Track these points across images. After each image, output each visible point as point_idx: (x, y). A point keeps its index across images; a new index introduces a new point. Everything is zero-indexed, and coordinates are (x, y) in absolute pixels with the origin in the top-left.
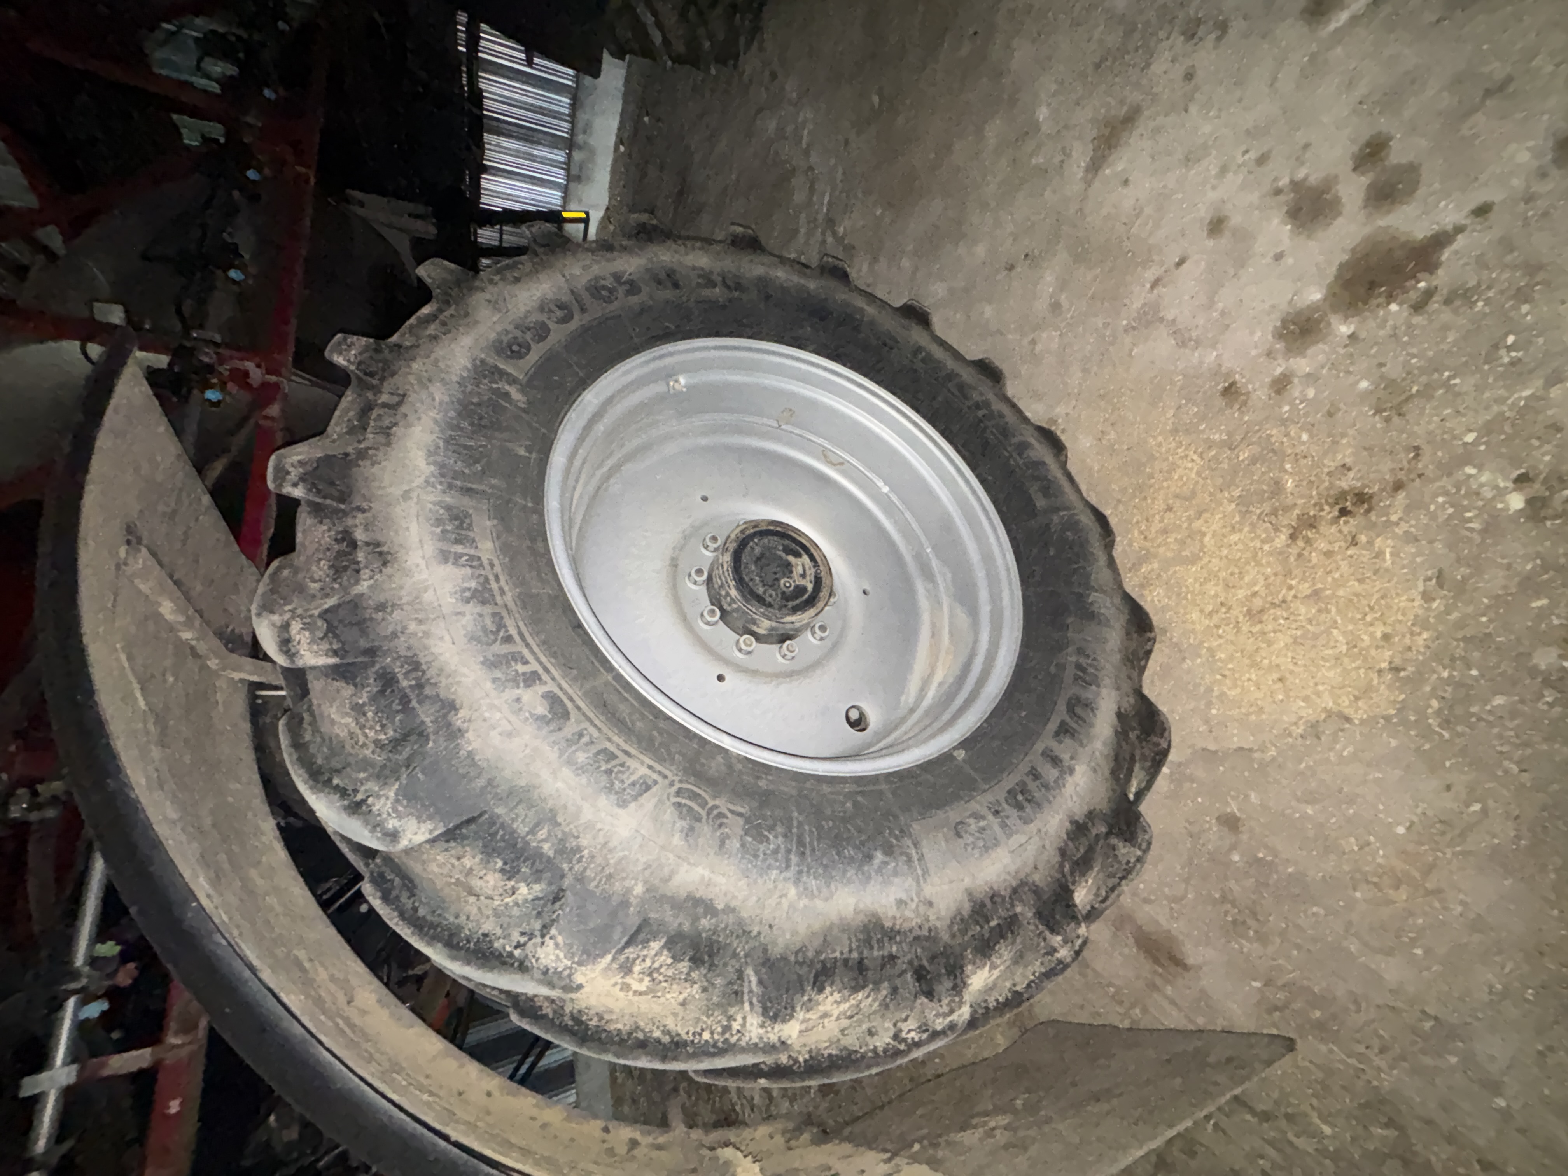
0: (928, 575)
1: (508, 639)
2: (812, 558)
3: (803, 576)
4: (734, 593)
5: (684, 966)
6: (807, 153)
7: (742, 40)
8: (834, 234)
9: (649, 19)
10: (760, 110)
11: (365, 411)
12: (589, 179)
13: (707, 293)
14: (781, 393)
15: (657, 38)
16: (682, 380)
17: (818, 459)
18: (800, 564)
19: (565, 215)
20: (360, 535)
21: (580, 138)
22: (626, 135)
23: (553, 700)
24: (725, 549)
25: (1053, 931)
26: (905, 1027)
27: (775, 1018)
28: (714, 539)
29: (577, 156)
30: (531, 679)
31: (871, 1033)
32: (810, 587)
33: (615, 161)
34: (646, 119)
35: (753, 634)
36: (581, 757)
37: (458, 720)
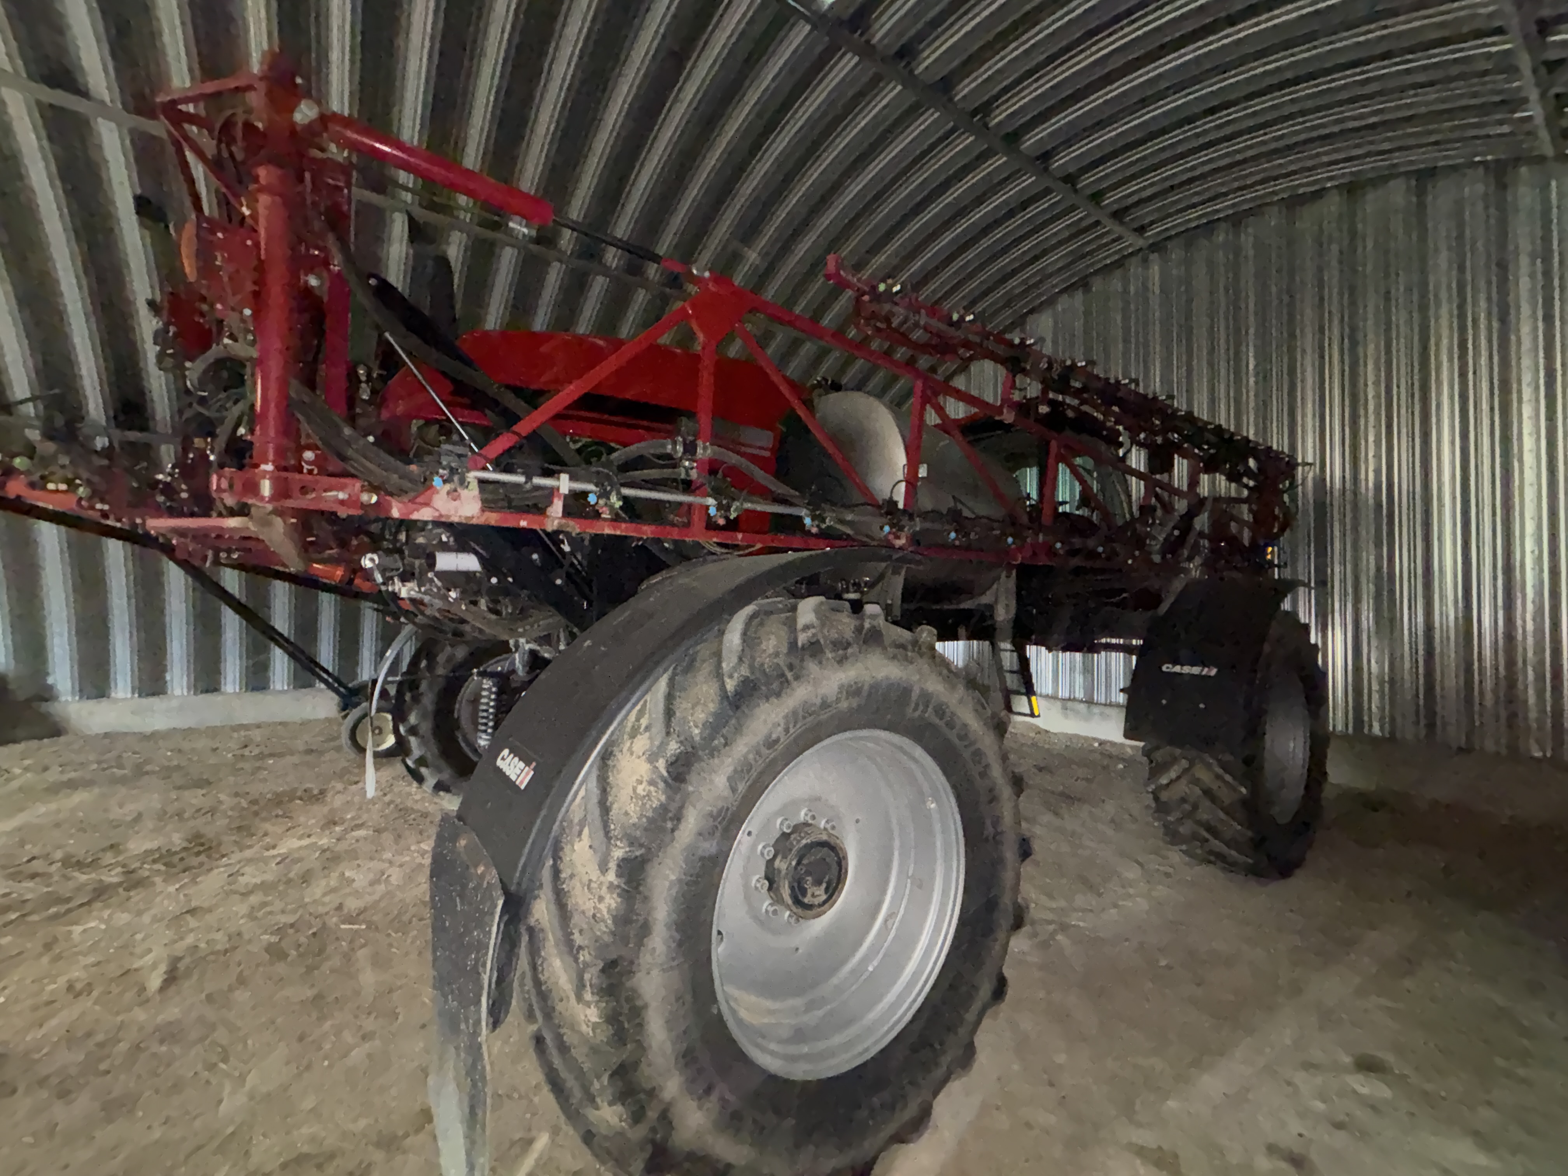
0: (810, 1006)
1: (804, 718)
2: (825, 902)
3: (813, 895)
4: (804, 842)
5: (650, 814)
6: (1116, 906)
7: (1184, 847)
8: (1055, 932)
9: (1173, 774)
10: (1141, 864)
11: (903, 646)
12: (1066, 716)
13: (988, 822)
14: (932, 878)
15: (1164, 781)
16: (933, 806)
17: (889, 908)
18: (820, 894)
19: (1033, 698)
20: (850, 651)
21: (1096, 710)
22: (1108, 747)
23: (777, 741)
24: (830, 835)
25: (611, 1076)
26: (586, 952)
27: (619, 866)
28: (833, 828)
29: (1082, 707)
30: (787, 730)
31: (581, 931)
32: (806, 900)
33: (1086, 739)
34: (1121, 766)
35: (775, 857)
36: (751, 756)
37: (774, 700)
